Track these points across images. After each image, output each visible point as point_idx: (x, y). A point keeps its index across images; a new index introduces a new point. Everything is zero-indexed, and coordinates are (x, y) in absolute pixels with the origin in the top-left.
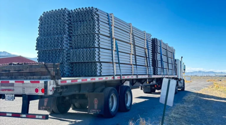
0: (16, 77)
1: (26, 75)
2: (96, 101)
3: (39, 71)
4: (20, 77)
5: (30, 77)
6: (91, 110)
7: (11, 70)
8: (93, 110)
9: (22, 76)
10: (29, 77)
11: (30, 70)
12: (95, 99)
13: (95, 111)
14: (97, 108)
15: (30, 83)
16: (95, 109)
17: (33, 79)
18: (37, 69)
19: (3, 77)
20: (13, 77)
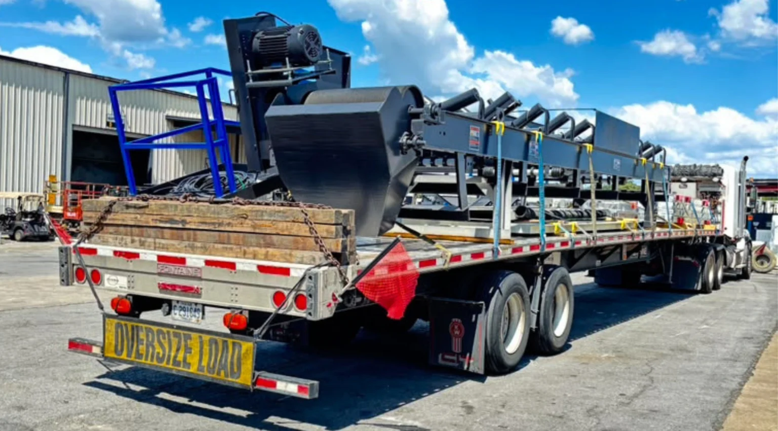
0: (207, 245)
1: (241, 243)
2: (456, 327)
3: (286, 233)
4: (220, 246)
5: (257, 249)
6: (440, 356)
7: (188, 219)
8: (447, 357)
9: (229, 243)
10: (251, 249)
11: (254, 227)
12: (454, 320)
13: (455, 358)
14: (460, 351)
15: (258, 271)
16: (453, 354)
17: (266, 257)
18: (280, 225)
19: (163, 241)
20: (199, 245)
